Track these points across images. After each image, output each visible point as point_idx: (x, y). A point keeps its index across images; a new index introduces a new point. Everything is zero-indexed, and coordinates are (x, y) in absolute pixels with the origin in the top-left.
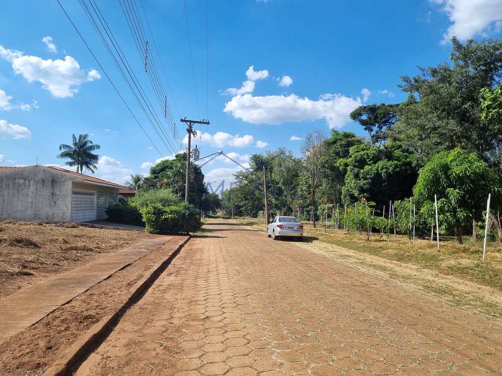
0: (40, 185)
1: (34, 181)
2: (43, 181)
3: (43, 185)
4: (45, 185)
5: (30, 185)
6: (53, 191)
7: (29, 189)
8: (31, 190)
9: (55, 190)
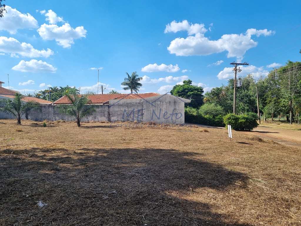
0: (168, 105)
1: (165, 102)
2: (170, 102)
3: (170, 104)
4: (171, 104)
5: (163, 105)
6: (175, 107)
7: (163, 107)
8: (164, 107)
9: (176, 107)
